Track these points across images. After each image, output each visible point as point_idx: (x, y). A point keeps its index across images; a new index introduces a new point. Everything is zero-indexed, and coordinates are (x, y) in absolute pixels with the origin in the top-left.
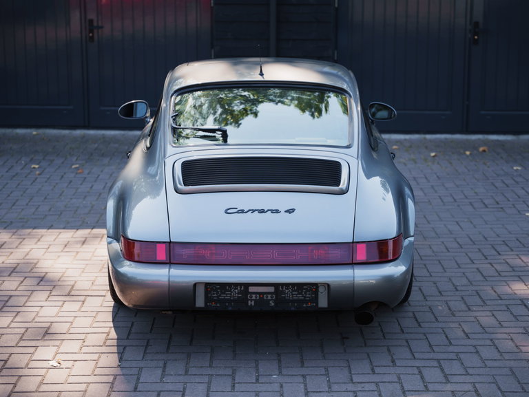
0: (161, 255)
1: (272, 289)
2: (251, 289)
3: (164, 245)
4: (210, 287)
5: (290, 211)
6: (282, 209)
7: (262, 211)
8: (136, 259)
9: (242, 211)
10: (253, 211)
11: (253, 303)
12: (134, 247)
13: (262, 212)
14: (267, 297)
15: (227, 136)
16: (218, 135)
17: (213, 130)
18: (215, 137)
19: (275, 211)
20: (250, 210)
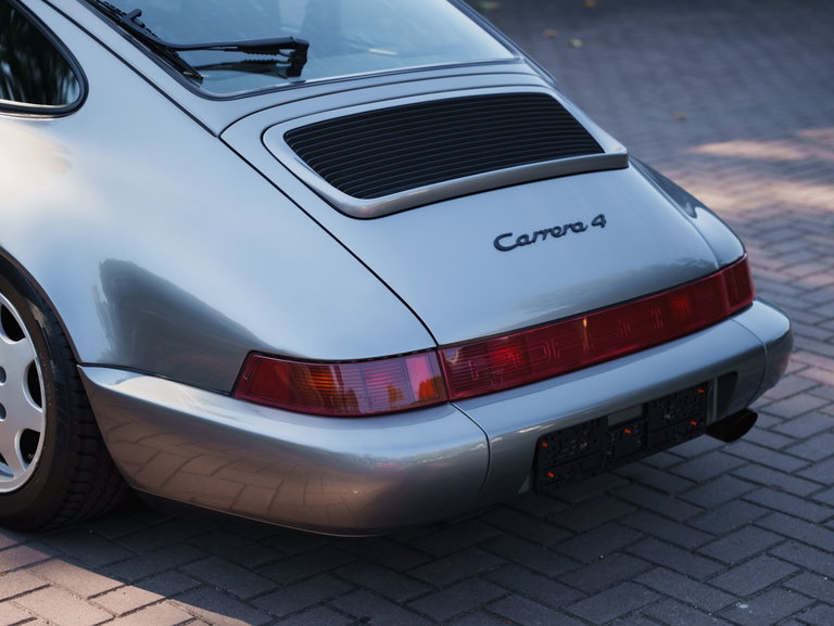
3: (423, 358)
5: (600, 221)
6: (586, 220)
7: (557, 232)
10: (544, 233)
13: (558, 235)
15: (305, 61)
16: (282, 57)
17: (273, 47)
18: (273, 62)
19: (578, 228)
20: (536, 234)
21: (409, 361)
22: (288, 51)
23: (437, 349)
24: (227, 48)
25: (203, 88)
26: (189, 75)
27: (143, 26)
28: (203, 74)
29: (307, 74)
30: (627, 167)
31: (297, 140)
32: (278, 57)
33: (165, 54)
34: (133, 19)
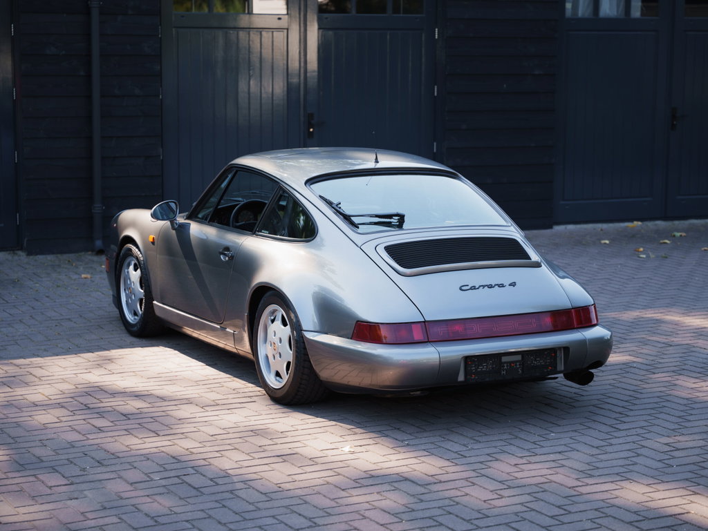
0: (418, 334)
1: (519, 358)
2: (504, 359)
3: (419, 325)
4: (468, 359)
5: (513, 284)
6: (506, 283)
7: (490, 286)
8: (384, 341)
9: (473, 288)
10: (484, 286)
11: (505, 372)
12: (379, 329)
13: (490, 288)
14: (516, 365)
15: (404, 222)
16: (395, 220)
17: (390, 216)
18: (391, 222)
19: (501, 286)
20: (480, 286)
21: (413, 325)
22: (397, 218)
23: (425, 322)
24: (371, 216)
25: (359, 231)
26: (355, 226)
27: (340, 208)
28: (360, 226)
29: (404, 227)
30: (541, 266)
31: (390, 249)
32: (392, 220)
33: (347, 218)
34: (337, 205)
